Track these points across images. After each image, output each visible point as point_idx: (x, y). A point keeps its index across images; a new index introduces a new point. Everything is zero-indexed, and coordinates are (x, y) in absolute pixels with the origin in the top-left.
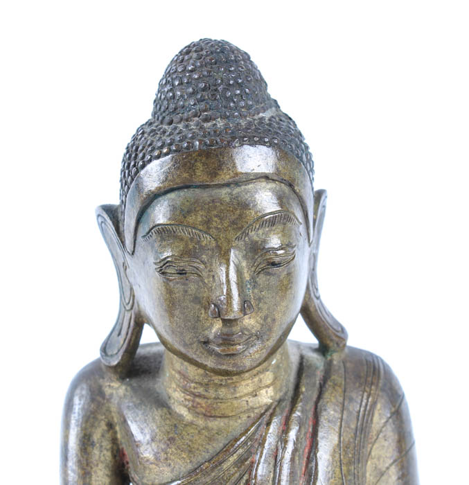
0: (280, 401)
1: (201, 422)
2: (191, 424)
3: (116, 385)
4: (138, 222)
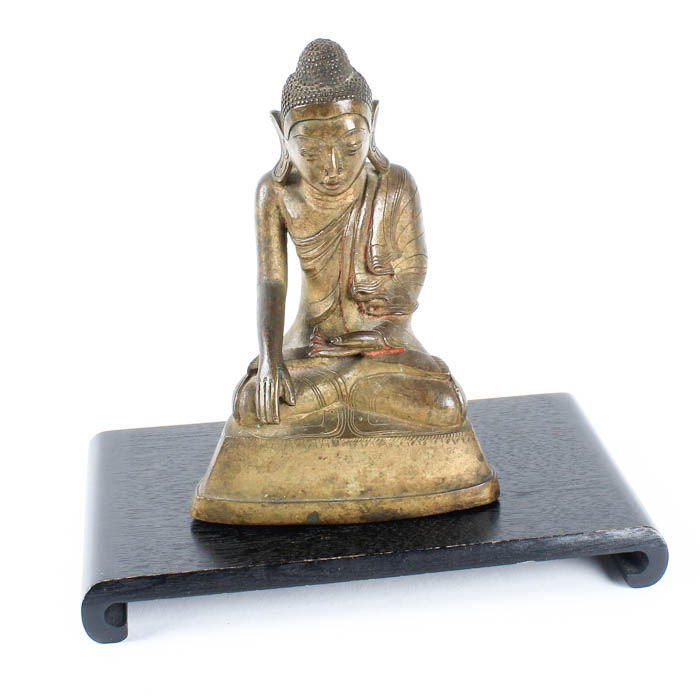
0: (356, 201)
1: (320, 211)
2: (315, 211)
3: (280, 189)
4: (290, 130)
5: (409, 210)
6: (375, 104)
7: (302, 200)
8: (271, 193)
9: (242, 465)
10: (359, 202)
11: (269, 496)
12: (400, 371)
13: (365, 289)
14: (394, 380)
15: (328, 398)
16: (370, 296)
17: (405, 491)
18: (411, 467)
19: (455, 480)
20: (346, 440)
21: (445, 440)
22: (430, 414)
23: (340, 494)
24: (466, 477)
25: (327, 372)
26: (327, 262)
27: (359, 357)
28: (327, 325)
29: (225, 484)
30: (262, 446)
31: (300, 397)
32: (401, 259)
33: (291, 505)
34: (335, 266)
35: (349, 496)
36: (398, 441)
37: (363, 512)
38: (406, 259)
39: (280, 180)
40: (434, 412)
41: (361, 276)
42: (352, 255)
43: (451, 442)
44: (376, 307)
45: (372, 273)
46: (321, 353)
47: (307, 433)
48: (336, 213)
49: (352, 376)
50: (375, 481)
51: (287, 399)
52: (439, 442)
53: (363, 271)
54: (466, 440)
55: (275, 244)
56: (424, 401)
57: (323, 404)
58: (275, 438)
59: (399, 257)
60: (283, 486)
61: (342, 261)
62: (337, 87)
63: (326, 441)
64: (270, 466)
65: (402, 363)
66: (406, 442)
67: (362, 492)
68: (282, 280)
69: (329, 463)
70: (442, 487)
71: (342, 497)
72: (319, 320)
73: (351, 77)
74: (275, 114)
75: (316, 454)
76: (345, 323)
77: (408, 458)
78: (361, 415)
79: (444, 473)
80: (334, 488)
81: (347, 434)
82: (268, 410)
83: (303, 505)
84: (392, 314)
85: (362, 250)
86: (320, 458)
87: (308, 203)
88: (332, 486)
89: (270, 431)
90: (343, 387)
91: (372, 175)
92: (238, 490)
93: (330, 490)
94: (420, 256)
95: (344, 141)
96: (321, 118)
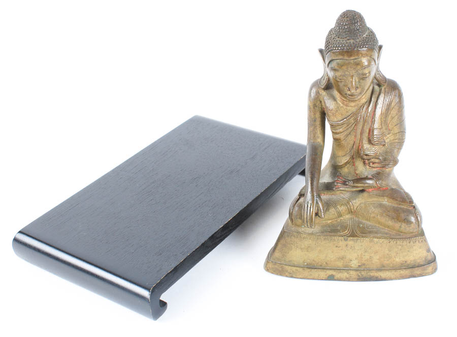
0: (366, 102)
1: (345, 107)
2: (342, 107)
3: (323, 91)
4: (329, 63)
5: (397, 108)
6: (380, 47)
7: (335, 99)
8: (317, 93)
9: (293, 247)
10: (368, 103)
11: (308, 264)
12: (386, 201)
13: (368, 152)
14: (381, 206)
15: (344, 213)
16: (371, 157)
17: (384, 267)
18: (388, 254)
19: (412, 262)
20: (352, 238)
21: (408, 242)
22: (400, 227)
23: (346, 266)
24: (418, 261)
25: (343, 198)
26: (347, 135)
27: (362, 191)
28: (345, 170)
29: (283, 255)
30: (304, 238)
31: (327, 212)
32: (390, 135)
33: (319, 270)
34: (351, 139)
35: (351, 267)
36: (381, 240)
37: (359, 276)
38: (393, 134)
39: (323, 87)
40: (403, 226)
41: (366, 146)
42: (361, 134)
43: (412, 243)
44: (373, 163)
45: (372, 144)
46: (341, 189)
47: (330, 232)
48: (354, 109)
49: (358, 202)
50: (367, 260)
51: (319, 215)
52: (405, 243)
53: (367, 143)
54: (420, 241)
55: (318, 122)
56: (398, 220)
57: (340, 215)
58: (312, 234)
59: (389, 134)
60: (315, 260)
61: (355, 136)
62: (358, 40)
63: (340, 238)
64: (308, 249)
65: (387, 196)
66: (386, 241)
67: (359, 266)
68: (322, 143)
69: (342, 249)
70: (404, 266)
71: (348, 267)
72: (341, 167)
73: (366, 34)
74: (321, 51)
75: (334, 244)
76: (355, 170)
77: (387, 250)
78: (361, 223)
79: (407, 258)
80: (343, 263)
81: (353, 235)
82: (308, 220)
83: (325, 270)
84: (383, 167)
85: (368, 131)
86: (337, 247)
87: (338, 101)
88: (342, 261)
89: (309, 230)
90: (352, 207)
91: (376, 87)
92: (290, 259)
93: (342, 263)
94: (402, 132)
95: (360, 72)
96: (347, 58)
